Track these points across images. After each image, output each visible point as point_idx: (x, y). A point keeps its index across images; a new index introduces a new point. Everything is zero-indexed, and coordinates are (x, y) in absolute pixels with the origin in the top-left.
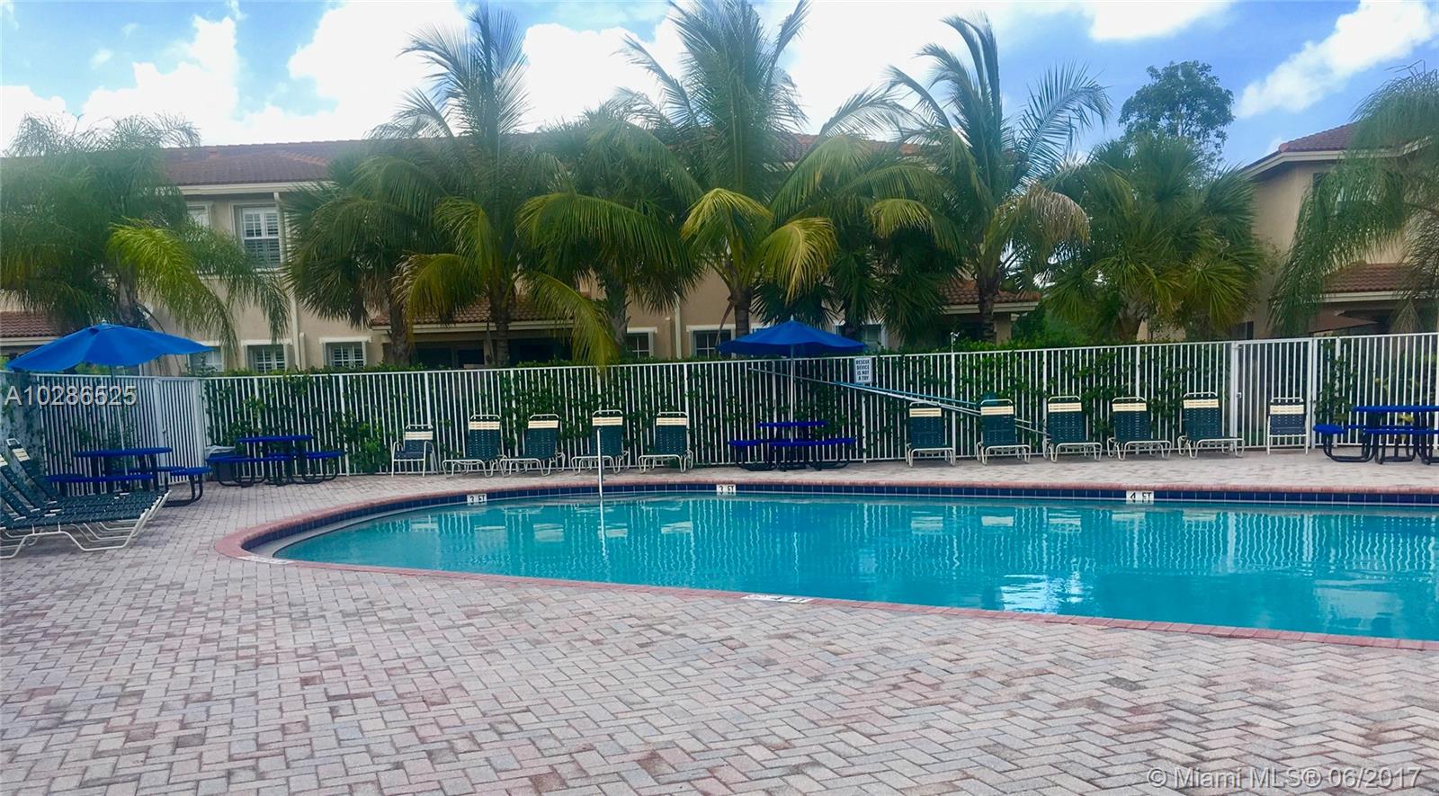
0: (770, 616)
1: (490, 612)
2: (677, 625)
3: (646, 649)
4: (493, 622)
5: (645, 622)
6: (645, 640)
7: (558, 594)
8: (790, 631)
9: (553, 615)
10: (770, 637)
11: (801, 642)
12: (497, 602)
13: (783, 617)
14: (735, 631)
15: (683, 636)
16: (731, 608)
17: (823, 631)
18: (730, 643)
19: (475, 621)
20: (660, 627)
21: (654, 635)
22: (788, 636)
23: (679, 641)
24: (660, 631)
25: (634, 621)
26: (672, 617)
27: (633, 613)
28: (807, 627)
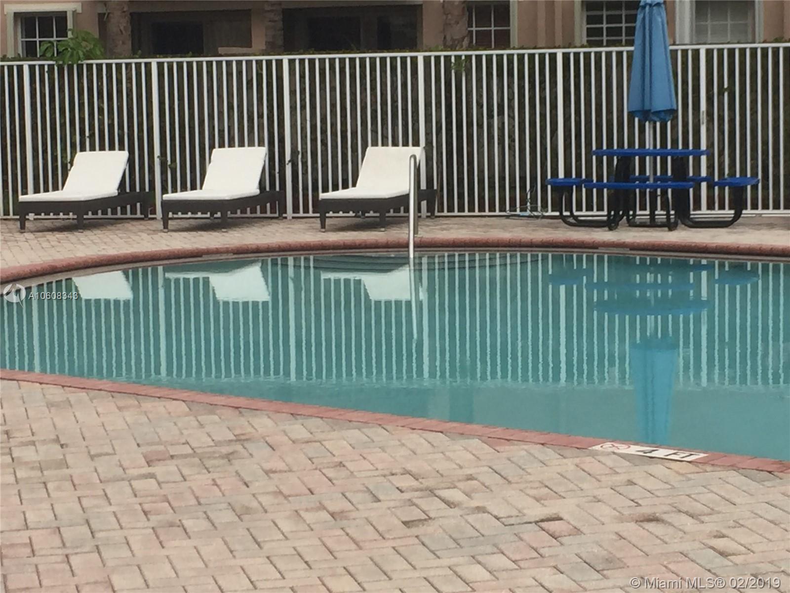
0: (631, 483)
1: (186, 456)
2: (475, 490)
3: (414, 531)
4: (186, 472)
5: (426, 483)
6: (416, 514)
7: (298, 430)
8: (658, 511)
9: (281, 466)
10: (621, 519)
11: (670, 530)
12: (200, 440)
13: (651, 484)
14: (565, 508)
15: (481, 510)
16: (569, 465)
17: (713, 512)
18: (552, 526)
19: (158, 470)
20: (446, 494)
21: (434, 507)
22: (653, 519)
23: (471, 518)
24: (443, 500)
25: (407, 482)
26: (470, 478)
27: (409, 467)
28: (688, 505)
